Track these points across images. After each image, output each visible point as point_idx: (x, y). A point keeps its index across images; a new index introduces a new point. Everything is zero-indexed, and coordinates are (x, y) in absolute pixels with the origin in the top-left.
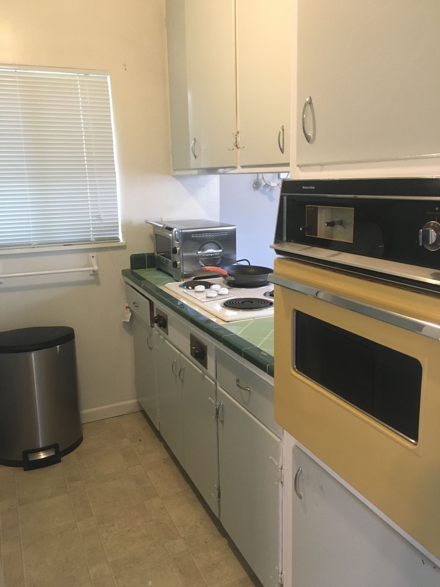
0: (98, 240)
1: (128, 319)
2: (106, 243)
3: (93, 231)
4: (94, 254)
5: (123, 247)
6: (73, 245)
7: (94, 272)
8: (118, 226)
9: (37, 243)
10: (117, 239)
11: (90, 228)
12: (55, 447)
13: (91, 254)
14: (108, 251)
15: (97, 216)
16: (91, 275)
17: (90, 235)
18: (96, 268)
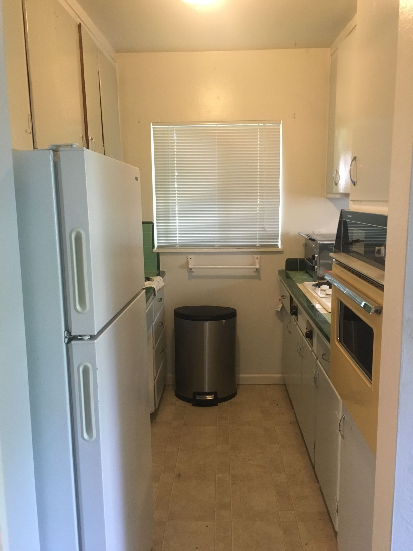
0: (262, 246)
1: (279, 308)
2: (267, 248)
3: (259, 239)
4: (258, 256)
5: (281, 252)
6: (244, 248)
7: (257, 269)
8: (278, 236)
9: (218, 246)
10: (277, 245)
11: (257, 236)
12: (215, 394)
13: (256, 256)
14: (268, 254)
15: (263, 227)
16: (255, 272)
17: (257, 242)
18: (258, 266)
